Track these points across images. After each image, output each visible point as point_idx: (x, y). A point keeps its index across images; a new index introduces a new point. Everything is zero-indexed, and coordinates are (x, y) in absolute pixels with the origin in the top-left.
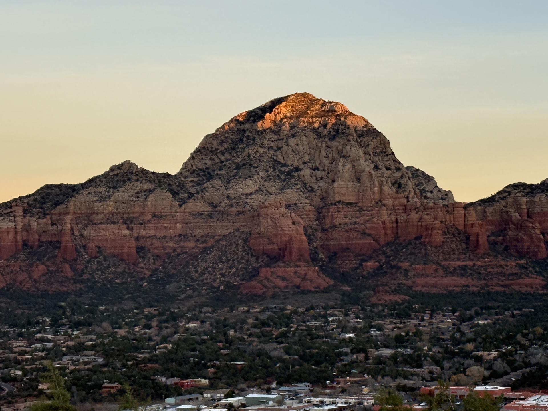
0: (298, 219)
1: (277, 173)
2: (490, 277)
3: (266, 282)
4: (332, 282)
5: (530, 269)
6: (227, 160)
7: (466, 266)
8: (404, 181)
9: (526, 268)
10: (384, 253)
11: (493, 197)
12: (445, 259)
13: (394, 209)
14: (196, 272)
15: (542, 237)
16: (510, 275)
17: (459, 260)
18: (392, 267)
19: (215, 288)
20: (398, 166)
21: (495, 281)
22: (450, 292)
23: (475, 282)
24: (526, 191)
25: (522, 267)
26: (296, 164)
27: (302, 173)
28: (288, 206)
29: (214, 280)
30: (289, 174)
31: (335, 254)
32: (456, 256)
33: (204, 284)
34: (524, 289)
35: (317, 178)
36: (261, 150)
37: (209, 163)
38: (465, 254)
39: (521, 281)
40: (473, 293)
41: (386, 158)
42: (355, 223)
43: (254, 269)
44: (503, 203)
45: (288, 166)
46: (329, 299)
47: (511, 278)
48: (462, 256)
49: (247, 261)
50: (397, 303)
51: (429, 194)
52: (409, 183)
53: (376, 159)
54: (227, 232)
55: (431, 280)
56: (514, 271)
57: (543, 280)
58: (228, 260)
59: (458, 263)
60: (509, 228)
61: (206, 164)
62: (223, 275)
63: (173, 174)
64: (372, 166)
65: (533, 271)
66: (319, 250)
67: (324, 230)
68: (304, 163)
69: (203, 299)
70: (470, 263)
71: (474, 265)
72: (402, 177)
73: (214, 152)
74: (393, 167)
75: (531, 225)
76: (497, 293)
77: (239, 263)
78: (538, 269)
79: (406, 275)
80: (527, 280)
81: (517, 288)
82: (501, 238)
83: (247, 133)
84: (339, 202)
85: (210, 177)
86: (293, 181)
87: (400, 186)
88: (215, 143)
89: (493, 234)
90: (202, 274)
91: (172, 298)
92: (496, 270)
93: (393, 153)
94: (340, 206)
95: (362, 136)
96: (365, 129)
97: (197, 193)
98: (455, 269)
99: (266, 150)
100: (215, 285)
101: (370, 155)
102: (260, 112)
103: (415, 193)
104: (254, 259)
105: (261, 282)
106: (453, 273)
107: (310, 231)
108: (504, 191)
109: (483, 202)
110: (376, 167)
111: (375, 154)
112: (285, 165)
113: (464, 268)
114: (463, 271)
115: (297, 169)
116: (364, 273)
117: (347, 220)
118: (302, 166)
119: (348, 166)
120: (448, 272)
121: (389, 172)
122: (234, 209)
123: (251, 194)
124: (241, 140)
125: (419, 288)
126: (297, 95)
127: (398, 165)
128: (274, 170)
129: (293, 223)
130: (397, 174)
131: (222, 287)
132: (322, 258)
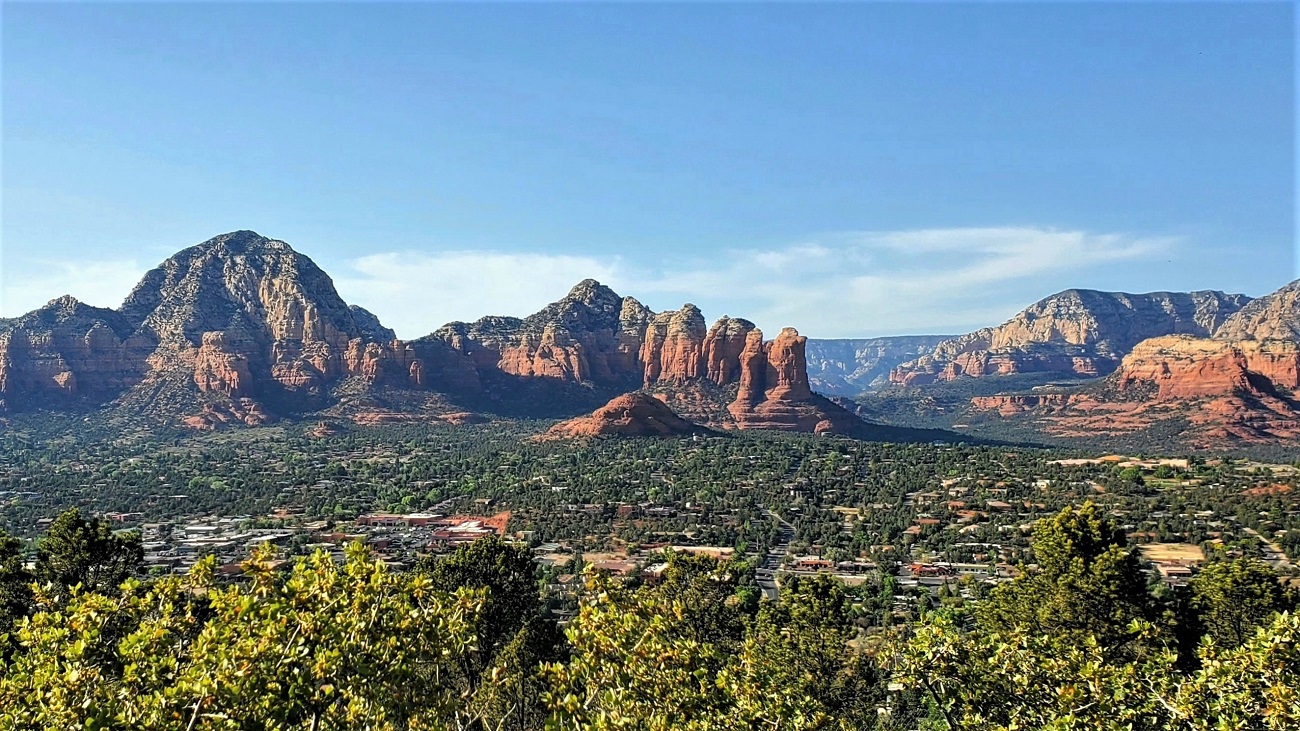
0: (241, 355)
3: (210, 418)
5: (466, 404)
8: (346, 320)
10: (328, 389)
11: (432, 335)
12: (388, 395)
19: (159, 422)
22: (391, 426)
23: (416, 416)
24: (460, 330)
25: (458, 402)
26: (239, 300)
27: (246, 309)
30: (233, 310)
34: (459, 423)
37: (153, 299)
41: (328, 297)
43: (198, 404)
44: (441, 341)
45: (232, 303)
46: (274, 433)
49: (192, 397)
51: (371, 333)
52: (351, 320)
53: (319, 297)
55: (373, 415)
60: (447, 365)
61: (148, 299)
63: (115, 309)
64: (315, 304)
65: (469, 406)
67: (269, 366)
68: (248, 300)
72: (345, 315)
74: (335, 306)
76: (435, 427)
78: (473, 404)
83: (190, 270)
84: (284, 339)
87: (343, 322)
91: (116, 432)
93: (336, 291)
94: (284, 343)
96: (308, 268)
97: (140, 328)
98: (396, 404)
100: (161, 420)
102: (202, 249)
104: (199, 394)
105: (205, 417)
106: (394, 408)
108: (441, 329)
109: (422, 340)
110: (319, 306)
112: (229, 302)
115: (241, 306)
118: (247, 304)
120: (390, 407)
121: (332, 310)
122: (178, 345)
123: (195, 330)
124: (185, 277)
125: (363, 422)
126: (240, 233)
127: (341, 304)
130: (341, 313)
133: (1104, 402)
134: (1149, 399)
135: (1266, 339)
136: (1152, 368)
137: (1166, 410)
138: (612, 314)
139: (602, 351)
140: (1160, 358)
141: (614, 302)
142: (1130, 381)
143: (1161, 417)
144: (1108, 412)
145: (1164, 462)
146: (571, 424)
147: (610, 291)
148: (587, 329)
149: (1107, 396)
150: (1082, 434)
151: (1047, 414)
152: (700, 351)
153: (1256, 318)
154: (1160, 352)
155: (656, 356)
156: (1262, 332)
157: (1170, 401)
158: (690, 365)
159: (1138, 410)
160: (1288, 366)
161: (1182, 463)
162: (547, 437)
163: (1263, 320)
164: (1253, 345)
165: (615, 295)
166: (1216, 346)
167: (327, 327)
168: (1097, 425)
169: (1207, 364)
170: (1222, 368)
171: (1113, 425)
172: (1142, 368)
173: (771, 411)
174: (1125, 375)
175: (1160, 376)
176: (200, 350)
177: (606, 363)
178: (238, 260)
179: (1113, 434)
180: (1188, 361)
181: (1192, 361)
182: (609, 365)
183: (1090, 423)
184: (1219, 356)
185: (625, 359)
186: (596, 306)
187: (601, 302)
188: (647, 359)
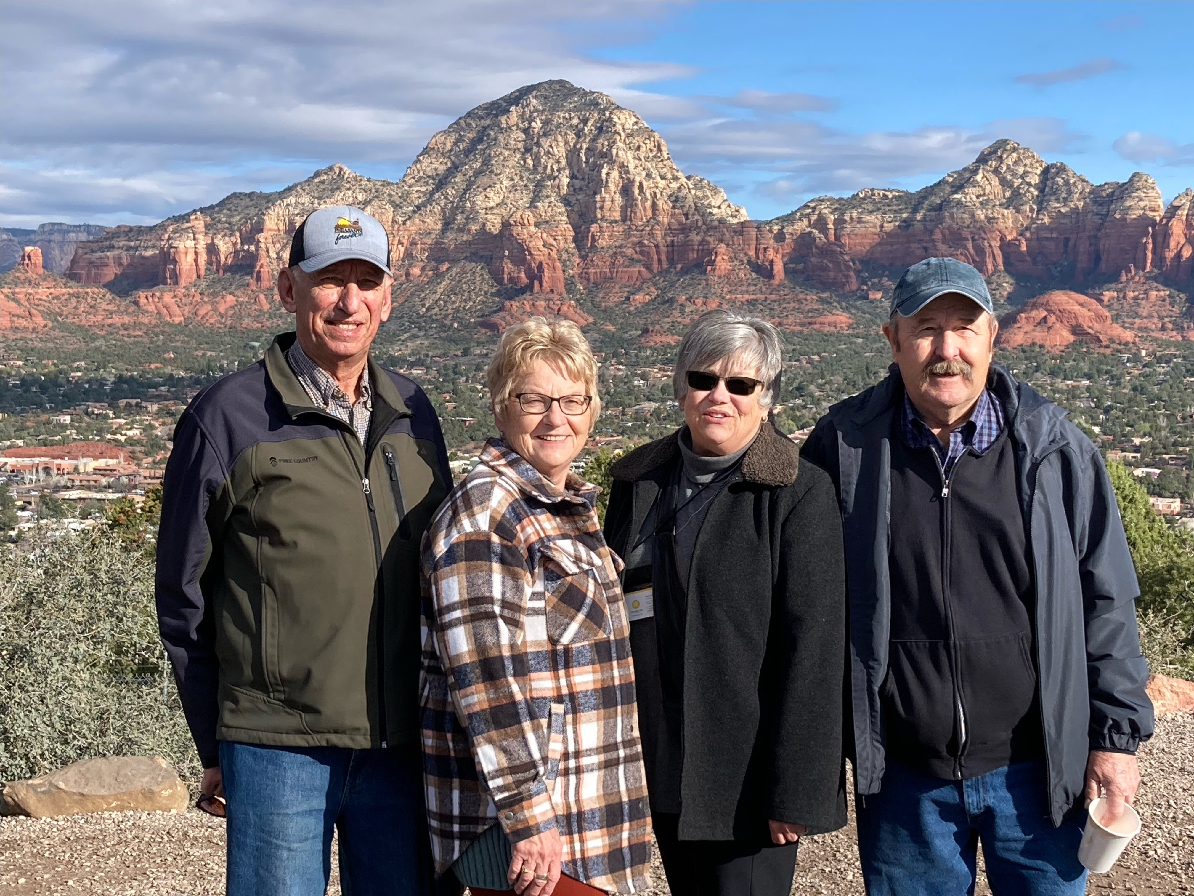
0: (550, 240)
1: (525, 182)
2: (785, 314)
3: (509, 319)
4: (591, 320)
5: (835, 304)
7: (756, 300)
9: (830, 303)
10: (656, 284)
11: (793, 213)
12: (731, 292)
13: (670, 229)
14: (423, 305)
15: (851, 264)
16: (809, 311)
17: (747, 292)
19: (446, 325)
20: (675, 174)
21: (791, 319)
24: (833, 207)
25: (824, 301)
26: (549, 171)
27: (556, 182)
28: (537, 225)
29: (446, 316)
31: (596, 284)
32: (744, 288)
34: (827, 329)
35: (574, 190)
36: (506, 153)
38: (755, 285)
39: (822, 319)
41: (660, 165)
42: (621, 246)
43: (495, 302)
47: (810, 314)
48: (752, 288)
49: (487, 293)
50: (669, 346)
51: (716, 210)
52: (689, 196)
53: (649, 165)
56: (816, 307)
57: (850, 318)
58: (463, 292)
59: (747, 297)
60: (812, 253)
62: (457, 310)
65: (838, 306)
66: (577, 279)
67: (583, 254)
68: (559, 170)
70: (761, 297)
71: (766, 299)
72: (680, 188)
73: (446, 154)
74: (669, 176)
75: (839, 249)
78: (844, 304)
79: (682, 312)
80: (830, 318)
81: (817, 327)
82: (801, 266)
83: (488, 131)
84: (602, 219)
86: (545, 192)
87: (678, 197)
88: (447, 142)
89: (791, 260)
90: (431, 308)
92: (791, 305)
94: (603, 224)
95: (632, 135)
96: (635, 127)
97: (425, 206)
98: (742, 304)
99: (512, 152)
101: (640, 160)
103: (696, 209)
104: (495, 290)
105: (503, 319)
107: (565, 256)
108: (806, 206)
109: (780, 220)
111: (647, 158)
112: (535, 172)
113: (753, 303)
115: (551, 177)
116: (632, 308)
117: (611, 243)
118: (556, 174)
119: (615, 174)
121: (664, 182)
122: (471, 227)
123: (492, 208)
128: (522, 177)
129: (545, 246)
130: (676, 186)
131: (455, 325)
132: (580, 290)
138: (1035, 186)
141: (1039, 170)
148: (1000, 206)
152: (1154, 235)
155: (1093, 240)
185: (1051, 245)
186: (1014, 175)
187: (1021, 170)
188: (1083, 246)
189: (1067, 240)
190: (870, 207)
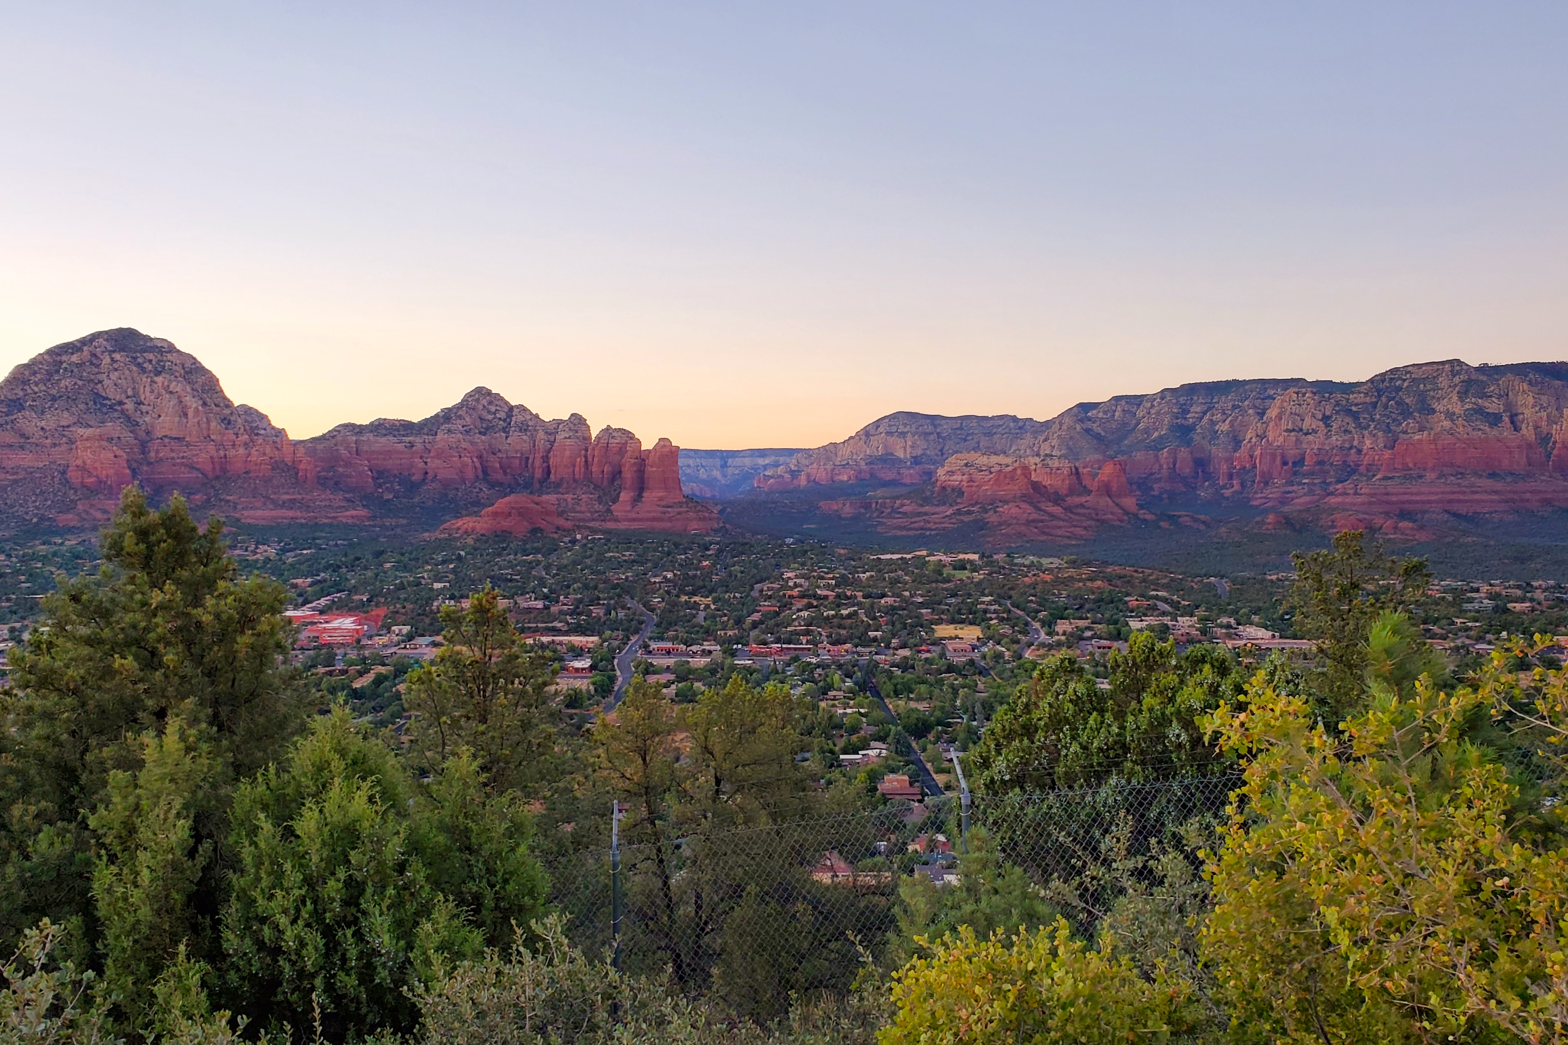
0: (119, 452)
1: (98, 406)
2: (318, 509)
3: (84, 515)
5: (357, 502)
6: (41, 391)
7: (294, 499)
8: (232, 419)
9: (353, 501)
10: (213, 487)
11: (324, 435)
12: (275, 493)
13: (222, 445)
15: (369, 473)
16: (337, 507)
17: (288, 493)
18: (221, 500)
19: (26, 520)
20: (228, 404)
21: (323, 513)
22: (278, 524)
23: (304, 514)
24: (355, 431)
25: (349, 500)
26: (118, 397)
27: (126, 407)
28: (110, 440)
29: (27, 513)
30: (111, 407)
32: (284, 490)
33: (14, 517)
34: (350, 521)
36: (80, 383)
37: (21, 394)
38: (293, 488)
39: (348, 513)
40: (302, 525)
41: (215, 395)
42: (183, 458)
43: (72, 501)
44: (334, 441)
45: (110, 399)
47: (338, 510)
48: (291, 490)
49: (65, 493)
51: (262, 432)
52: (239, 421)
53: (205, 396)
54: (41, 465)
55: (259, 513)
56: (342, 504)
57: (369, 513)
58: (42, 493)
59: (288, 497)
60: (339, 464)
62: (37, 508)
64: (200, 402)
65: (359, 503)
66: (145, 484)
67: (150, 464)
68: (128, 397)
69: (13, 533)
70: (300, 497)
71: (303, 498)
72: (232, 414)
73: (26, 382)
74: (222, 405)
75: (360, 462)
76: (325, 524)
77: (55, 495)
78: (364, 502)
79: (235, 508)
80: (354, 513)
81: (344, 520)
82: (330, 474)
83: (64, 365)
84: (166, 436)
85: (21, 408)
86: (116, 415)
87: (229, 423)
88: (27, 373)
89: (323, 470)
90: (12, 506)
92: (323, 504)
93: (222, 391)
94: (167, 440)
95: (190, 372)
96: (193, 366)
97: (7, 423)
98: (284, 503)
99: (86, 382)
100: (28, 518)
101: (198, 391)
102: (79, 345)
103: (245, 430)
104: (72, 492)
105: (79, 515)
106: (283, 506)
107: (135, 465)
108: (334, 430)
109: (314, 440)
110: (204, 404)
111: (203, 390)
112: (107, 399)
113: (293, 501)
114: (291, 504)
115: (121, 403)
117: (173, 455)
118: (126, 401)
119: (175, 402)
120: (277, 505)
121: (217, 409)
122: (49, 441)
123: (68, 426)
124: (58, 372)
125: (249, 521)
126: (120, 330)
127: (227, 402)
128: (95, 403)
129: (116, 456)
130: (227, 411)
131: (35, 520)
133: (922, 506)
134: (957, 504)
135: (1046, 455)
136: (959, 478)
137: (969, 513)
138: (504, 421)
139: (494, 454)
140: (966, 470)
141: (506, 409)
142: (944, 488)
143: (966, 519)
144: (926, 514)
145: (961, 556)
146: (460, 523)
147: (502, 399)
148: (480, 433)
149: (926, 501)
150: (904, 533)
151: (878, 517)
152: (586, 457)
153: (1042, 438)
154: (966, 465)
155: (546, 459)
156: (1045, 449)
157: (973, 505)
158: (577, 469)
159: (948, 513)
160: (1062, 477)
161: (975, 557)
162: (438, 535)
163: (1045, 440)
164: (1037, 460)
165: (507, 403)
166: (1009, 460)
167: (213, 424)
168: (915, 525)
169: (1003, 477)
170: (1012, 479)
171: (928, 526)
172: (952, 478)
173: (649, 512)
174: (939, 483)
175: (965, 484)
176: (74, 446)
177: (498, 465)
178: (117, 356)
179: (928, 533)
180: (987, 473)
181: (991, 473)
182: (501, 467)
183: (912, 523)
184: (1010, 468)
185: (517, 462)
186: (489, 412)
187: (493, 409)
188: (538, 463)
189: (527, 459)
190: (384, 432)
